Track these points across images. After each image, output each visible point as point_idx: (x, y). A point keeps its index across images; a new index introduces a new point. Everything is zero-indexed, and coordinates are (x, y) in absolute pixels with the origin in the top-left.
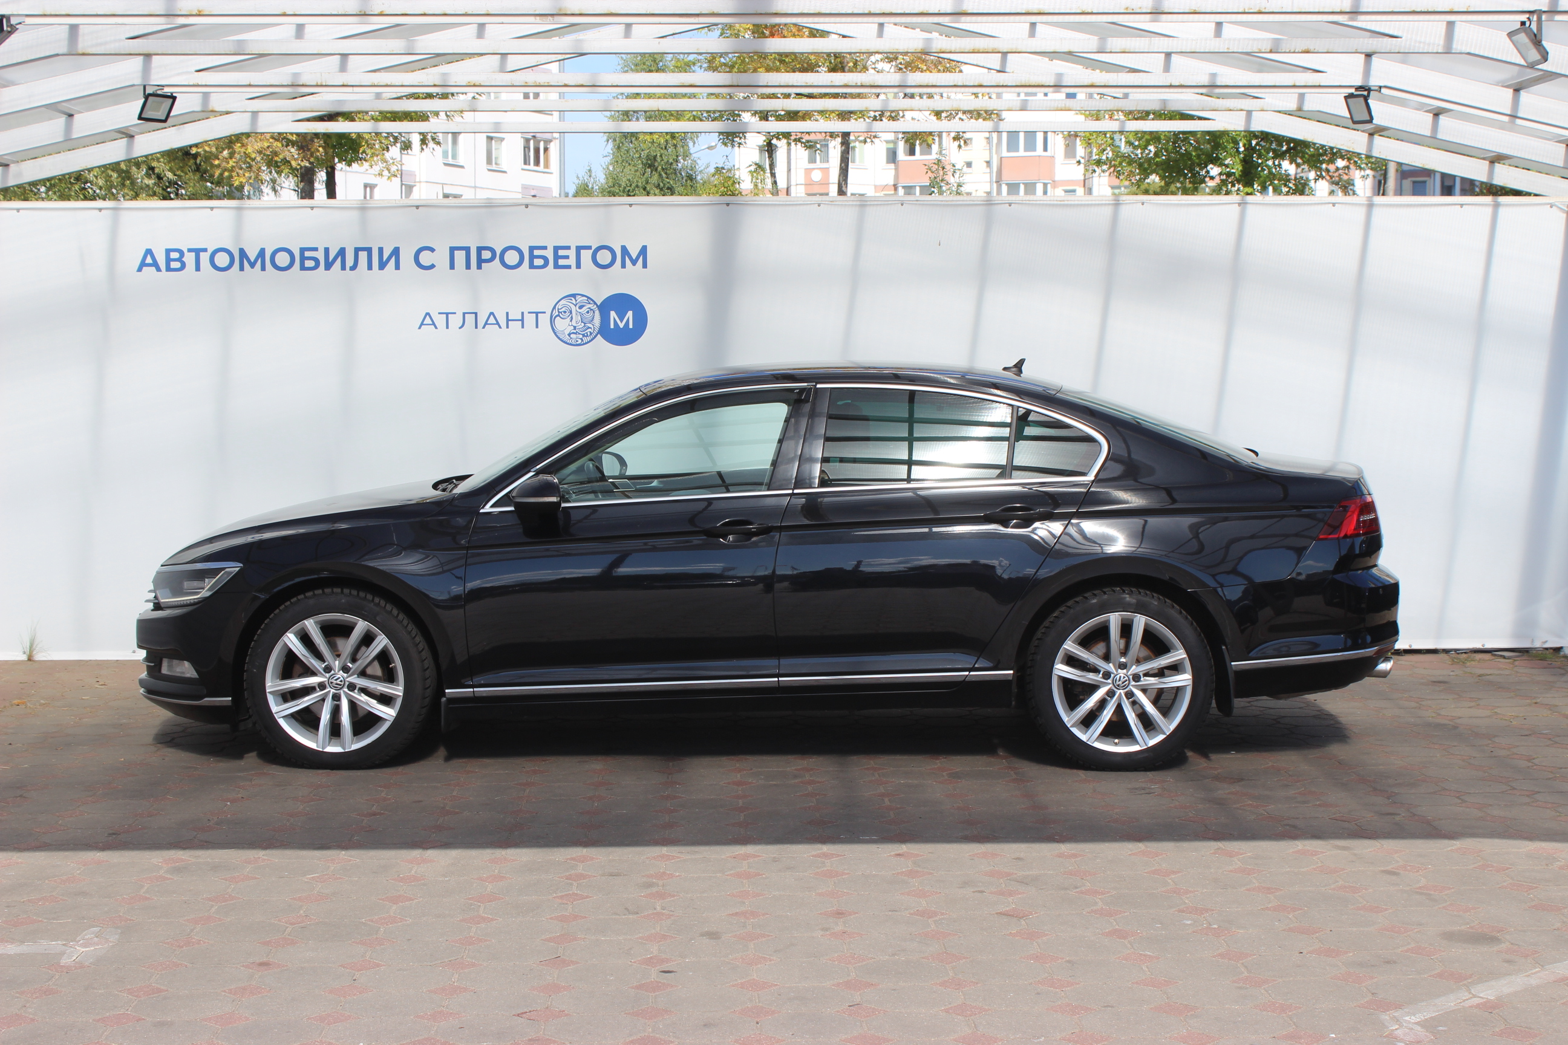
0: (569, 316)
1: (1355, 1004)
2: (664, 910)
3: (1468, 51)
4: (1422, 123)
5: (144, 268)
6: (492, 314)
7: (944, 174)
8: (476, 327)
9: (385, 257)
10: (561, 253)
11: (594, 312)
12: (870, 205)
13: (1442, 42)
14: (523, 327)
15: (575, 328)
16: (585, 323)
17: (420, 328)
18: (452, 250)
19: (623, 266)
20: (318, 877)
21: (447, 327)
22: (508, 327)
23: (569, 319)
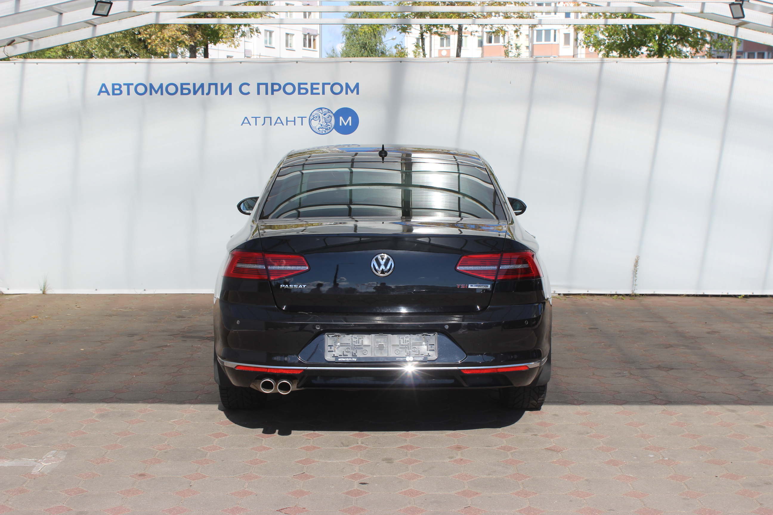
0: (318, 119)
2: (362, 444)
4: (766, 20)
5: (101, 93)
6: (279, 118)
7: (511, 48)
8: (271, 125)
9: (224, 88)
10: (315, 86)
11: (331, 117)
12: (473, 62)
14: (295, 125)
15: (321, 125)
16: (327, 123)
17: (242, 125)
18: (259, 85)
19: (347, 93)
20: (177, 421)
21: (256, 125)
22: (287, 125)
23: (318, 121)
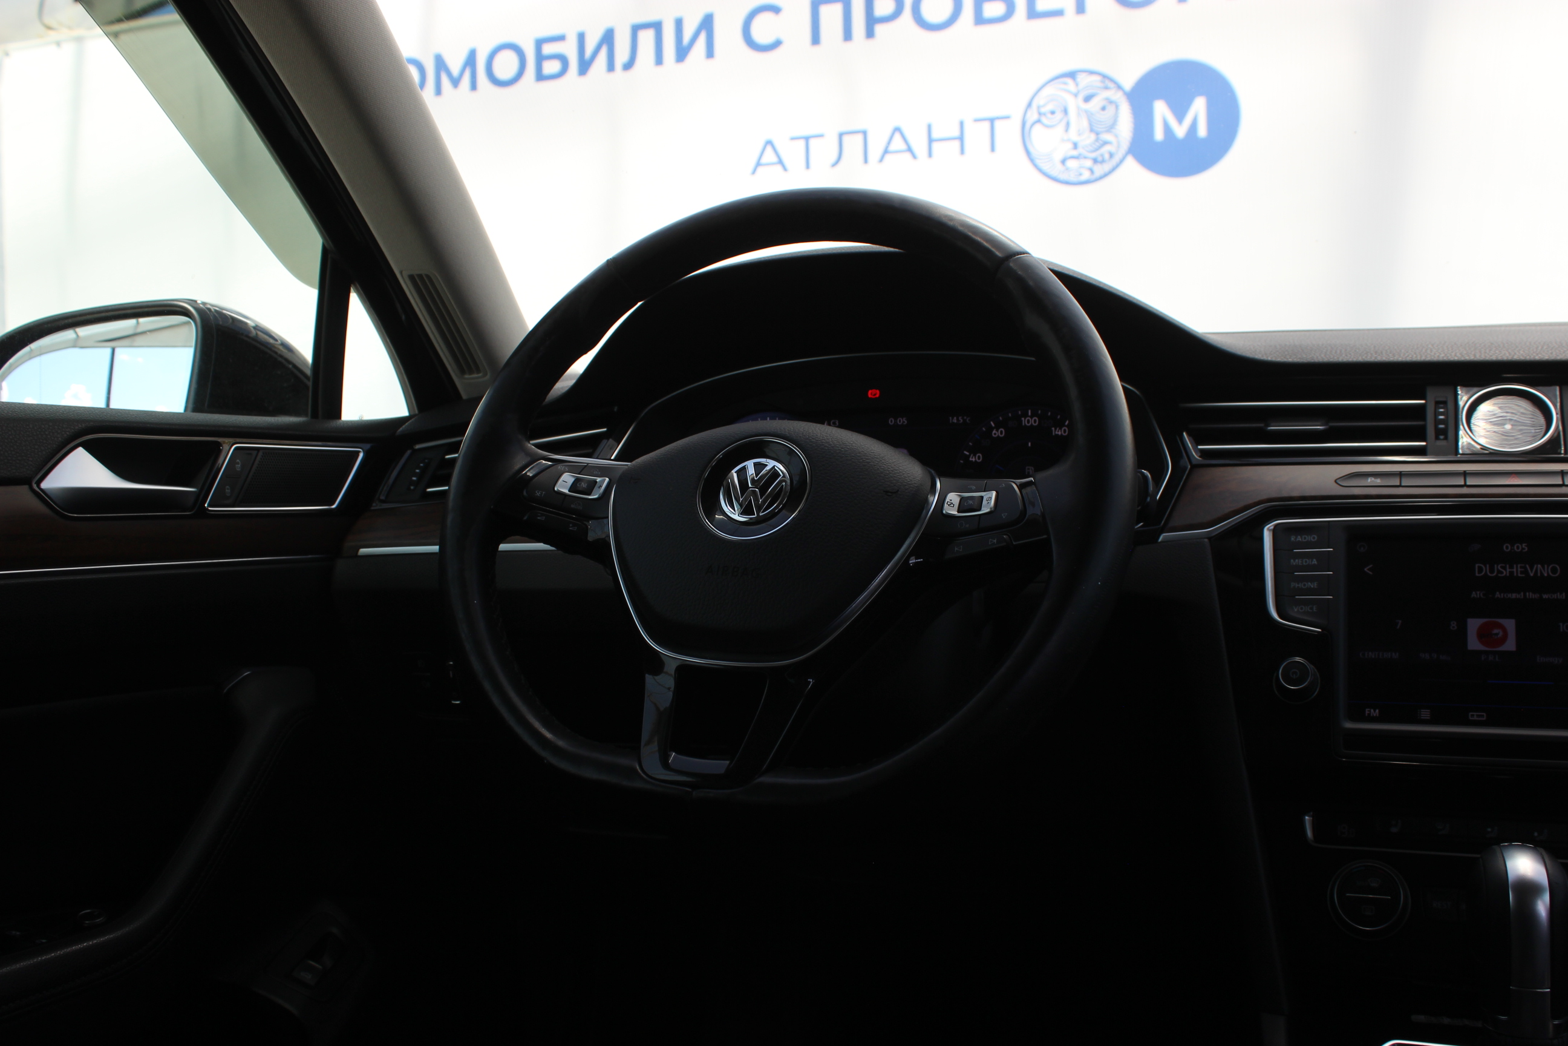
0: (1061, 121)
6: (897, 130)
8: (866, 161)
9: (688, 36)
11: (1117, 107)
14: (962, 152)
15: (1075, 146)
16: (1097, 134)
17: (754, 172)
18: (816, 4)
21: (809, 167)
22: (931, 155)
23: (1061, 128)
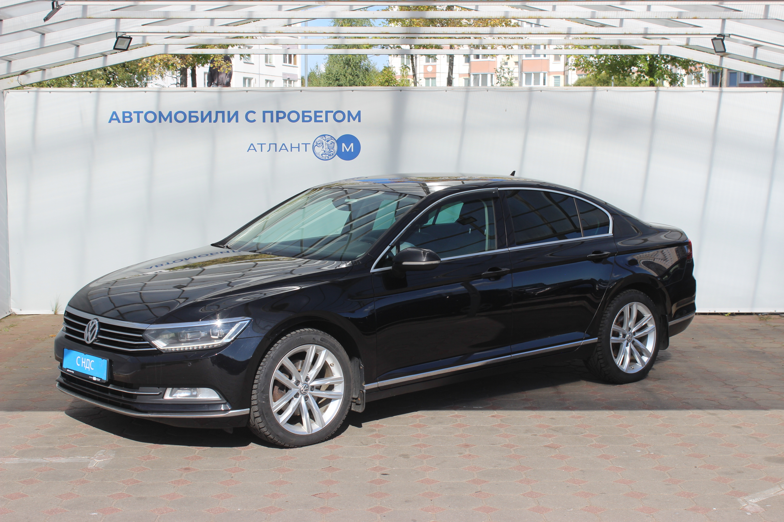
0: (322, 146)
1: (724, 493)
2: (380, 443)
3: (776, 18)
4: (748, 52)
5: (112, 121)
6: (284, 144)
7: (504, 73)
8: (276, 151)
9: (231, 116)
10: (318, 114)
11: (334, 144)
12: (471, 91)
13: (763, 13)
14: (299, 151)
15: (325, 151)
16: (330, 149)
17: (248, 151)
18: (264, 113)
19: (349, 121)
21: (262, 151)
22: (291, 151)
